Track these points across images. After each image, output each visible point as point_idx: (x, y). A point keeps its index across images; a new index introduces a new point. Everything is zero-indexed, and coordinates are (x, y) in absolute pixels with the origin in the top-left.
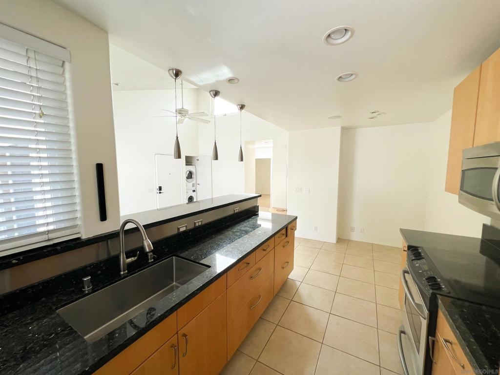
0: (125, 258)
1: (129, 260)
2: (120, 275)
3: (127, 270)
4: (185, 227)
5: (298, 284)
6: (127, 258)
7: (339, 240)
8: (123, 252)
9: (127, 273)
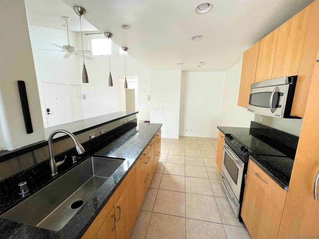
0: (55, 163)
1: (58, 164)
2: (52, 176)
3: (57, 172)
4: (94, 135)
5: (164, 164)
6: (57, 162)
7: (180, 137)
8: (53, 158)
9: (58, 174)
